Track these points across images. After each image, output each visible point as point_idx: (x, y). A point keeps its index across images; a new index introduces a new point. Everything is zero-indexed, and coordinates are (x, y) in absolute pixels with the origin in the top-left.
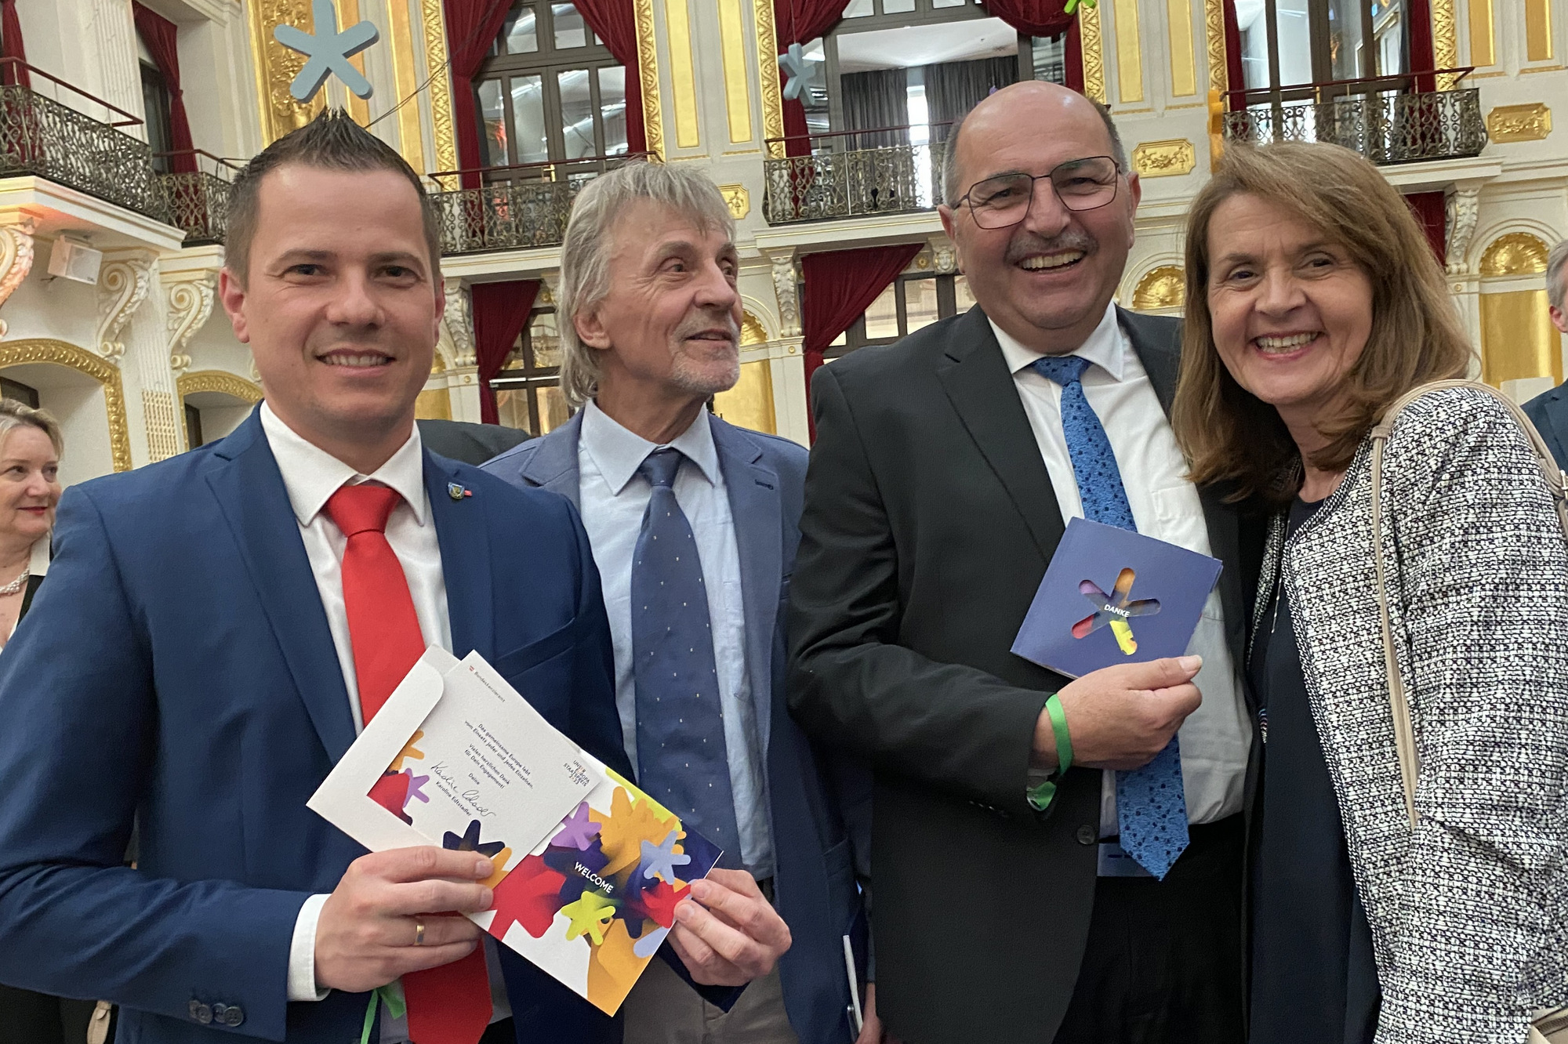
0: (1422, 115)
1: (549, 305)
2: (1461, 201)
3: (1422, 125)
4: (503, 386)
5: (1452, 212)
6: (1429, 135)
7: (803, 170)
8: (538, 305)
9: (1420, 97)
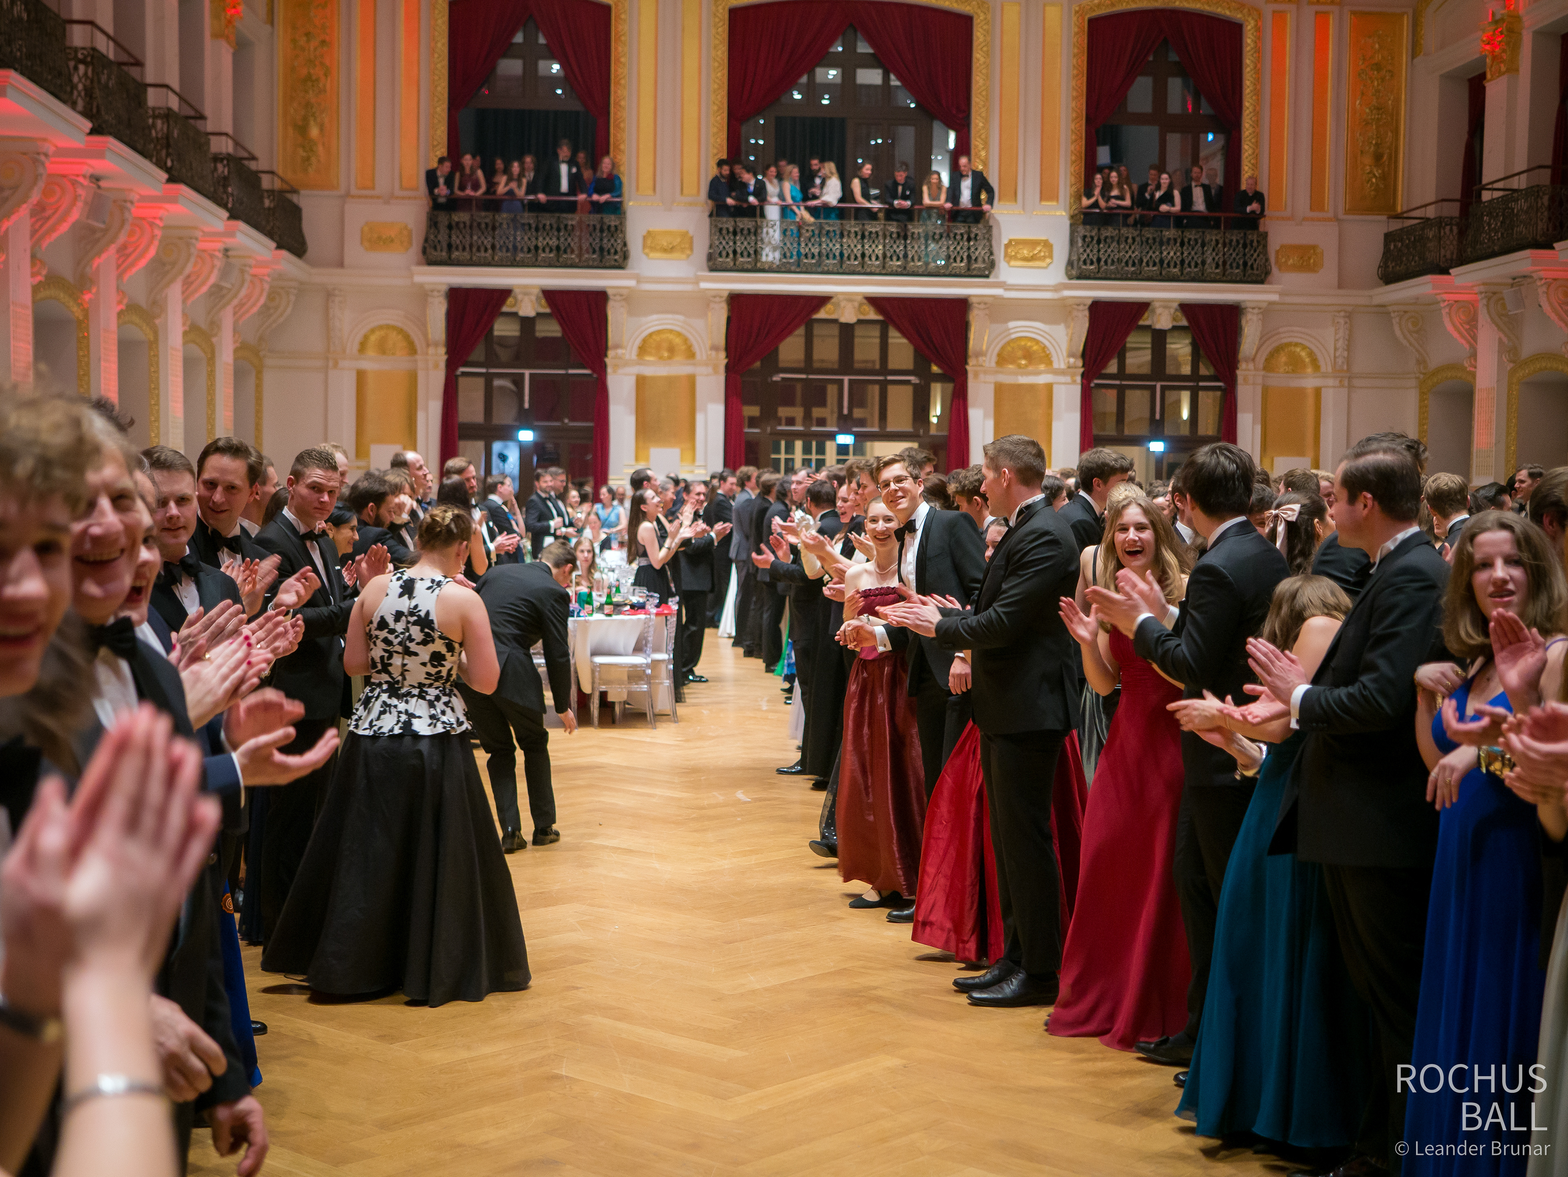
0: (1224, 246)
1: (514, 310)
2: (1249, 316)
3: (1224, 254)
4: (464, 374)
5: (1243, 322)
6: (1229, 263)
7: (742, 230)
8: (505, 309)
9: (1224, 233)
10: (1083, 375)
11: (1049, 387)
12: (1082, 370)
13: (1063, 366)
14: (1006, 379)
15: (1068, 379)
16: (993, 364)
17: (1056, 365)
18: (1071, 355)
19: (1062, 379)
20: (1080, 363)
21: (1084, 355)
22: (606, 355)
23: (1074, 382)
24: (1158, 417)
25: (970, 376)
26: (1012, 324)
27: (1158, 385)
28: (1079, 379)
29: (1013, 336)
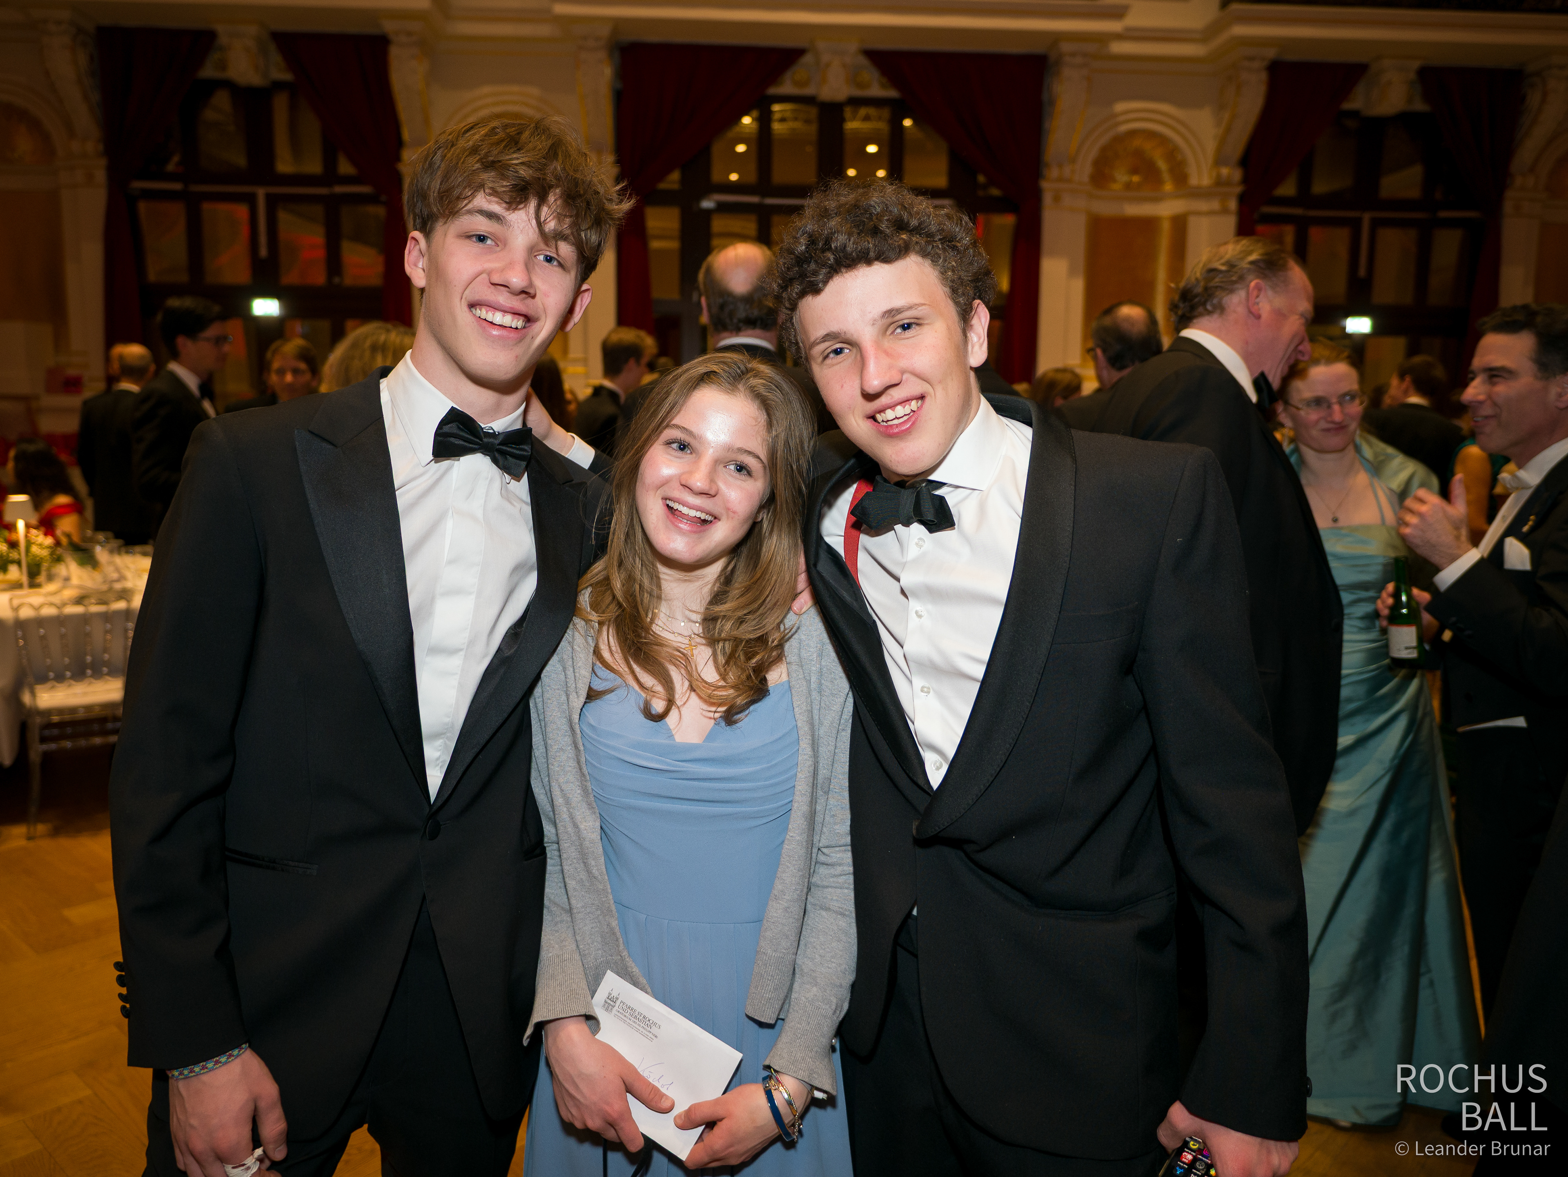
10: (1243, 199)
11: (1180, 224)
12: (1239, 189)
13: (1206, 181)
14: (1106, 208)
15: (1215, 205)
16: (1086, 178)
17: (1194, 181)
18: (1219, 161)
19: (1203, 205)
20: (1237, 175)
21: (1245, 162)
22: (398, 159)
23: (1225, 211)
24: (1362, 272)
25: (1047, 199)
26: (1120, 107)
27: (1367, 217)
28: (1233, 205)
29: (1124, 128)
